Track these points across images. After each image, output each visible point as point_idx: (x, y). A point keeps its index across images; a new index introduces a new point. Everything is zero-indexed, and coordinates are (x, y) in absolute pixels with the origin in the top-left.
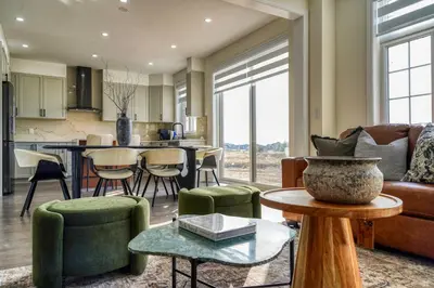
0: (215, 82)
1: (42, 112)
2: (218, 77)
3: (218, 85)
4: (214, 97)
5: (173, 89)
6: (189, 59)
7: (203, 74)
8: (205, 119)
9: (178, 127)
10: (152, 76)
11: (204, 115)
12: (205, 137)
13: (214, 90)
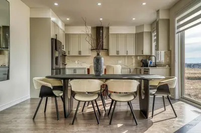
0: (177, 25)
1: (80, 52)
2: (179, 21)
3: (179, 27)
4: (177, 35)
5: (151, 33)
6: (158, 11)
7: (169, 20)
8: (170, 53)
9: (153, 58)
10: (137, 27)
11: (169, 50)
12: (170, 65)
13: (177, 31)
